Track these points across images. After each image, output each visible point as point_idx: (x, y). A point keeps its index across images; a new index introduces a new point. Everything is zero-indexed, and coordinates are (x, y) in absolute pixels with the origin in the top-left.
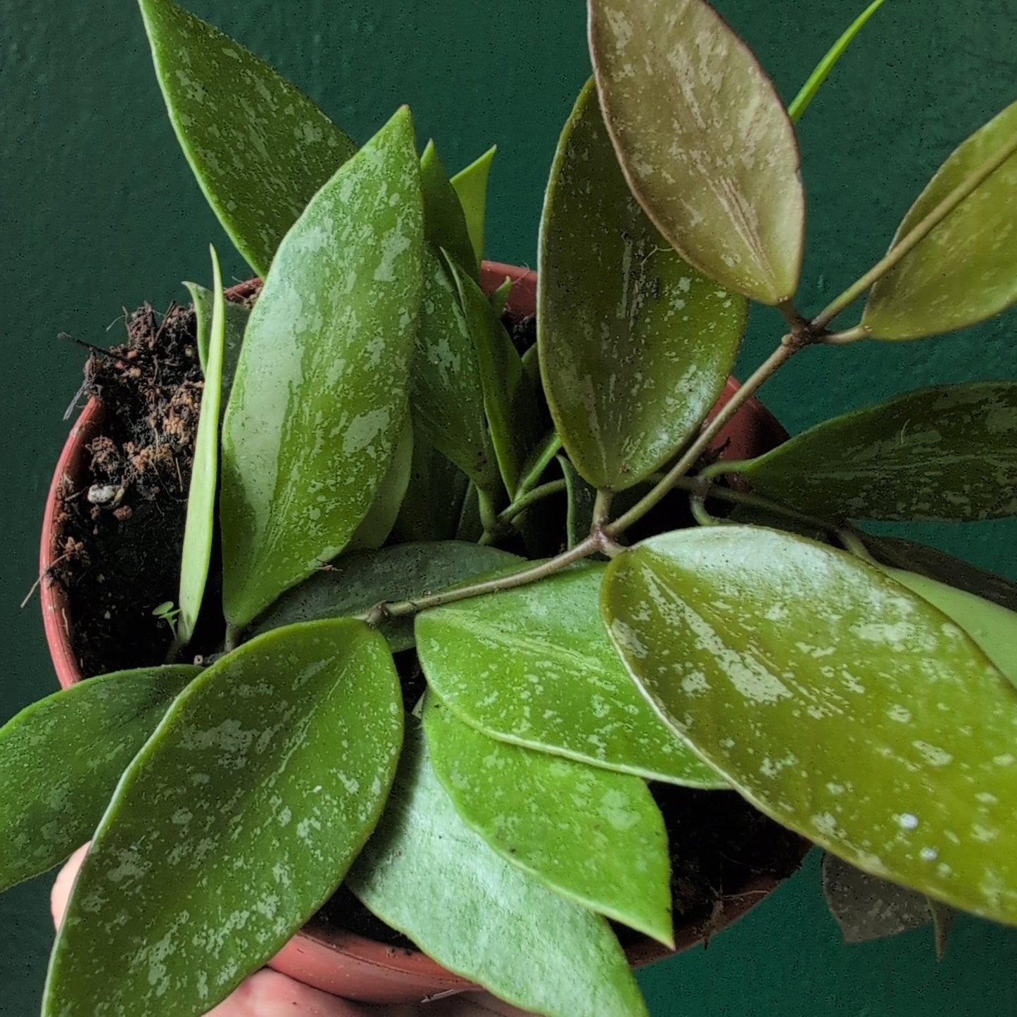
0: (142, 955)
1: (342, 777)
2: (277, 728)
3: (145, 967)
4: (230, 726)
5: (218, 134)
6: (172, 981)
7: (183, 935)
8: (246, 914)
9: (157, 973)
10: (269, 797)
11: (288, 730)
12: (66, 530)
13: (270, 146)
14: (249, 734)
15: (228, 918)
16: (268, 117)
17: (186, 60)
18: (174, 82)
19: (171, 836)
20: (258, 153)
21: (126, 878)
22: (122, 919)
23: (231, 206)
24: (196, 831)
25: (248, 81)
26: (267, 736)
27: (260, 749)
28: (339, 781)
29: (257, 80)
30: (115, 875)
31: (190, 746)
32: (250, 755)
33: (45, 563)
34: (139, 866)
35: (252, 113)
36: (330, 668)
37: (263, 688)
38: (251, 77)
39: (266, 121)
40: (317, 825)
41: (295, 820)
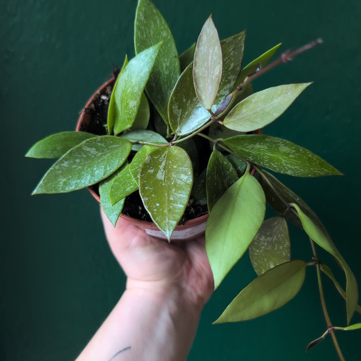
0: (61, 179)
1: (108, 167)
2: (103, 153)
3: (60, 181)
4: (94, 149)
5: (143, 28)
6: (63, 185)
7: (69, 179)
8: (80, 181)
9: (61, 183)
10: (95, 164)
11: (105, 155)
12: (94, 102)
13: (154, 35)
14: (97, 152)
15: (77, 180)
16: (157, 28)
17: (143, 10)
18: (139, 14)
19: (75, 163)
20: (151, 36)
21: (64, 166)
22: (60, 172)
23: (139, 45)
24: (79, 164)
25: (156, 18)
26: (100, 154)
27: (97, 156)
28: (107, 167)
29: (158, 19)
30: (62, 165)
31: (85, 149)
32: (95, 156)
33: (86, 106)
34: (67, 165)
35: (153, 26)
36: (118, 147)
37: (103, 145)
38: (157, 18)
39: (156, 29)
40: (99, 173)
41: (97, 170)
